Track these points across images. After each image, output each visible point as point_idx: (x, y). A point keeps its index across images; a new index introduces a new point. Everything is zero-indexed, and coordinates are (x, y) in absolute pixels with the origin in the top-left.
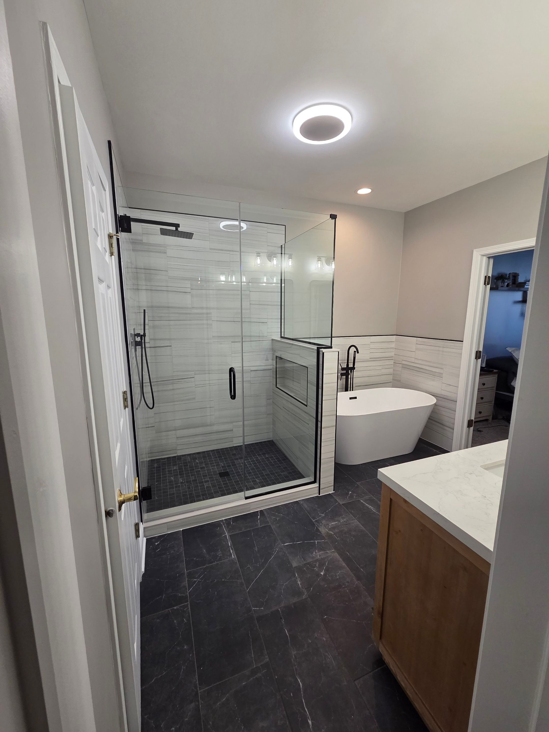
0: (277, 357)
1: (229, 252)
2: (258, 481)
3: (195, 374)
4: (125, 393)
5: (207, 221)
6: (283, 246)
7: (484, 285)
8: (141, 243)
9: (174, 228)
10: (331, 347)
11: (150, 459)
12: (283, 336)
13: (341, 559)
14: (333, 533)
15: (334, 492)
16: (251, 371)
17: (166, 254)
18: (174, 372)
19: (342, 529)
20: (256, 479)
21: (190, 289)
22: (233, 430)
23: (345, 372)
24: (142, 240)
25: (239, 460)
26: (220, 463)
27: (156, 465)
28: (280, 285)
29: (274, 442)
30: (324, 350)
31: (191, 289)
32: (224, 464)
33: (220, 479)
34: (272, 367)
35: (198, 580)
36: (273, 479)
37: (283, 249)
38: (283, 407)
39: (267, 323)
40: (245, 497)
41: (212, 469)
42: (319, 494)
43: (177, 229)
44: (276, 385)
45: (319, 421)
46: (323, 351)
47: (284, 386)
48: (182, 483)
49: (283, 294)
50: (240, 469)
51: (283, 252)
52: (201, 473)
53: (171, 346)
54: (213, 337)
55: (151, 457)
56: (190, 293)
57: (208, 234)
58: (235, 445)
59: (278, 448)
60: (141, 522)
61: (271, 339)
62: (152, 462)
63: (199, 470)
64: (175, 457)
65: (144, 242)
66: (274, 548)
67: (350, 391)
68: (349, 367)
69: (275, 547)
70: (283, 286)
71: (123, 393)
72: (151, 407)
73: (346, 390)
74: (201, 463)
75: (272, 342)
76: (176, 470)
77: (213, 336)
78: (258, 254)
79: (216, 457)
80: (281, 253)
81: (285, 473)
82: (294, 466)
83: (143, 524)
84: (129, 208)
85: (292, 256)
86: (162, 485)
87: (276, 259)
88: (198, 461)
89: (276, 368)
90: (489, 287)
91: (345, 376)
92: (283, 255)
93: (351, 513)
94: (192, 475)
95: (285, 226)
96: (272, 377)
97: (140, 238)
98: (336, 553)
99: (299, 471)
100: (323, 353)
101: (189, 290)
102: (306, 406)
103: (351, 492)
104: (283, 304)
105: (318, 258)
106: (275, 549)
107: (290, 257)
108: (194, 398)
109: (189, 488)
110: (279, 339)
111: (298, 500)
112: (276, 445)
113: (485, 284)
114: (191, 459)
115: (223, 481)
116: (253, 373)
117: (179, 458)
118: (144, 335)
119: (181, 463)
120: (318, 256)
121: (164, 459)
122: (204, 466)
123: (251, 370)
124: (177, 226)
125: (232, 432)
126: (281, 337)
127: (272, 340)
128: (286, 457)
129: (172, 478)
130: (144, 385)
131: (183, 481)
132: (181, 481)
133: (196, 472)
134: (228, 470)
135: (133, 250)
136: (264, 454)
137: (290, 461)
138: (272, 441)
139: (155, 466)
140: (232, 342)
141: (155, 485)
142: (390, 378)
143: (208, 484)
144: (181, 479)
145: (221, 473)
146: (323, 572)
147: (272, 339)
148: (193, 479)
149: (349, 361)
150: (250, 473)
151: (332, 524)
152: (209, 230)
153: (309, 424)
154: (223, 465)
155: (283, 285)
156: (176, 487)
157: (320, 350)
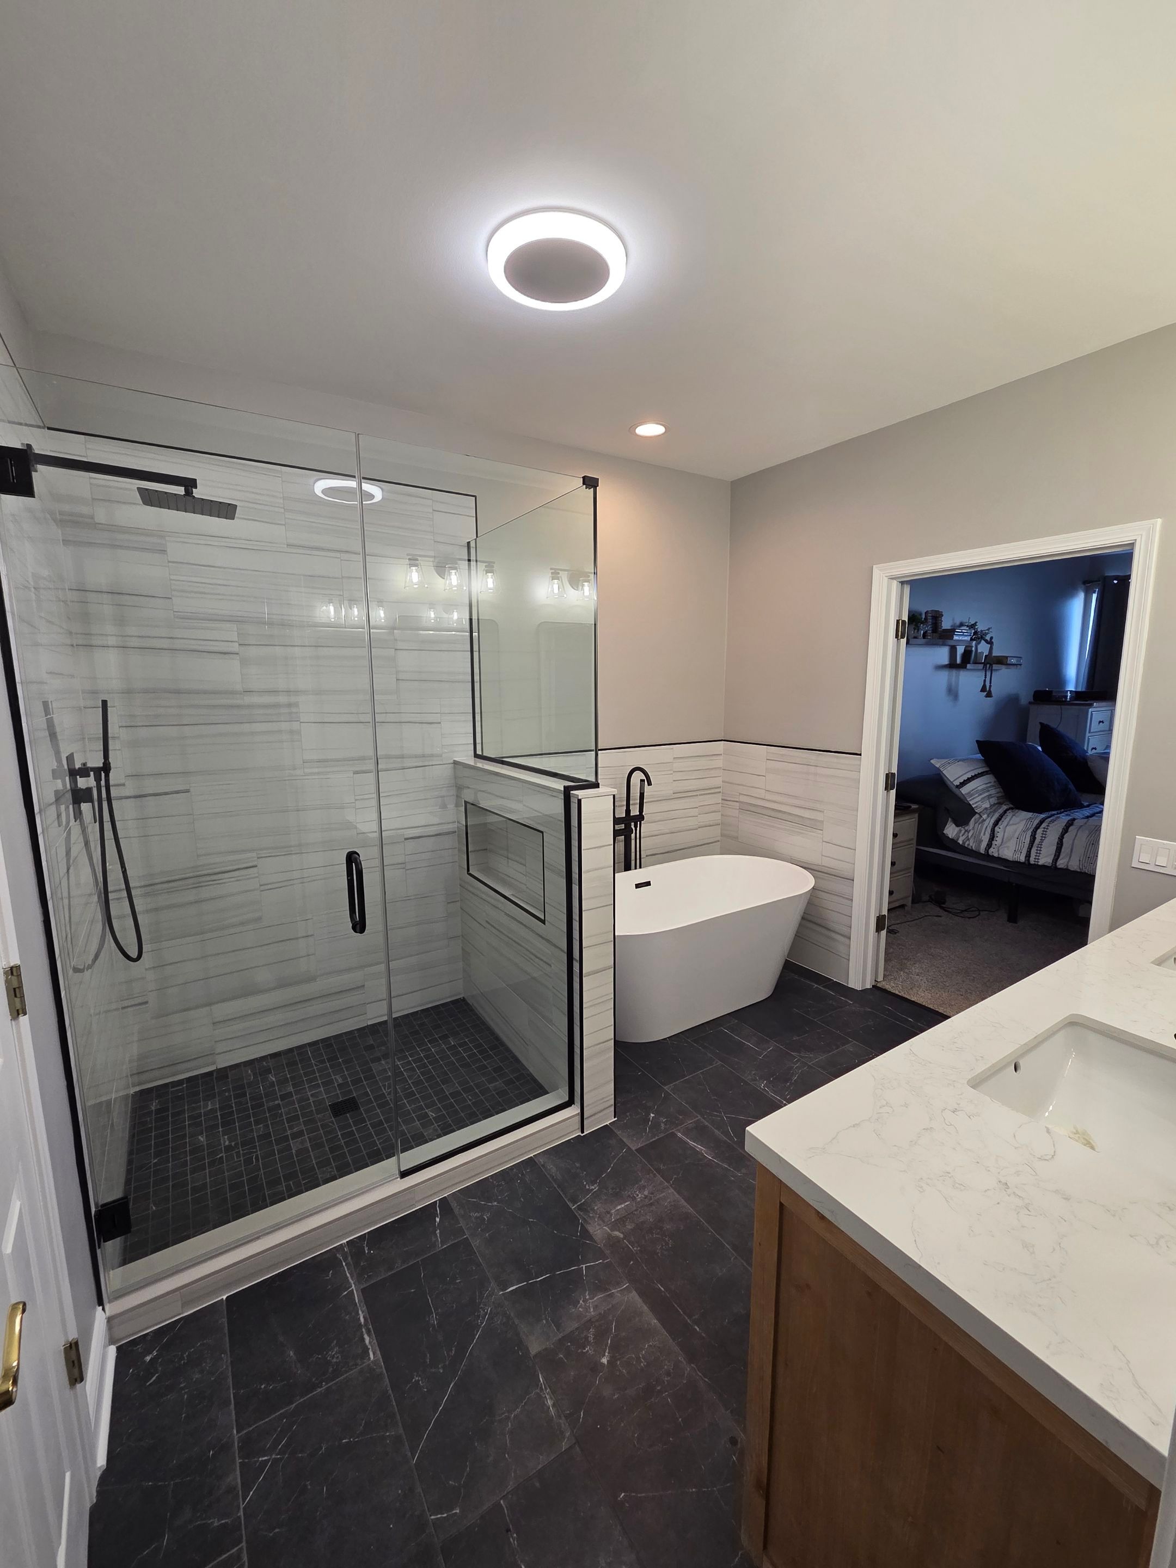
0: (468, 804)
1: (338, 555)
2: (433, 1114)
3: (258, 858)
4: (15, 973)
5: (279, 477)
6: (473, 544)
7: (896, 638)
8: (89, 523)
9: (180, 490)
10: (596, 785)
11: (137, 1089)
12: (479, 752)
13: (645, 1308)
14: (622, 1236)
15: (616, 1119)
16: (406, 839)
17: (164, 554)
18: (198, 856)
19: (642, 1219)
20: (427, 1111)
21: (237, 644)
22: (364, 986)
23: (623, 826)
24: (92, 517)
25: (383, 1062)
26: (333, 1077)
27: (154, 1106)
28: (468, 634)
29: (467, 1004)
30: (581, 794)
31: (240, 645)
32: (344, 1078)
33: (332, 1122)
34: (456, 825)
35: (273, 1456)
36: (470, 1103)
37: (473, 551)
38: (487, 922)
39: (440, 723)
40: (401, 1172)
41: (312, 1095)
42: (583, 1132)
43: (190, 492)
44: (468, 870)
45: (576, 961)
46: (578, 795)
47: (487, 870)
48: (228, 1149)
49: (476, 655)
50: (384, 1086)
51: (473, 558)
52: (282, 1112)
53: (187, 791)
54: (304, 762)
55: (139, 1084)
56: (238, 654)
57: (281, 508)
58: (370, 1023)
59: (479, 1018)
60: (99, 1306)
61: (452, 761)
62: (143, 1097)
63: (276, 1102)
64: (210, 1074)
65: (97, 521)
66: (481, 1308)
67: (636, 868)
68: (631, 815)
69: (482, 1306)
70: (475, 635)
71: (5, 973)
72: (134, 954)
73: (627, 868)
74: (283, 1082)
75: (455, 768)
76: (213, 1111)
77: (303, 760)
78: (413, 561)
79: (323, 1062)
80: (467, 558)
81: (499, 1083)
82: (517, 1060)
83: (103, 1309)
84: (49, 428)
85: (493, 567)
86: (170, 1164)
87: (455, 573)
88: (274, 1079)
89: (466, 826)
90: (904, 641)
91: (623, 837)
92: (473, 563)
93: (658, 1170)
94: (257, 1123)
95: (474, 498)
96: (457, 849)
97: (85, 510)
98: (634, 1292)
99: (530, 1075)
100: (579, 801)
101: (235, 647)
102: (543, 922)
103: (653, 1113)
104: (477, 678)
105: (552, 573)
106: (484, 1311)
107: (490, 569)
108: (259, 919)
109: (248, 1161)
110: (471, 761)
111: (532, 1155)
112: (472, 1010)
113: (897, 636)
114: (255, 1074)
115: (341, 1128)
116: (411, 845)
117: (222, 1074)
118: (106, 768)
119: (228, 1090)
120: (551, 569)
121: (180, 1082)
122: (291, 1089)
123: (405, 837)
124: (190, 484)
125: (364, 991)
126: (476, 756)
127: (455, 763)
128: (497, 1038)
129: (202, 1139)
130: (111, 896)
131: (233, 1144)
132: (227, 1143)
133: (270, 1110)
134: (355, 1095)
135: (66, 542)
136: (444, 1037)
137: (508, 1050)
138: (464, 1000)
139: (153, 1108)
140: (354, 774)
141: (150, 1167)
142: (716, 832)
143: (302, 1142)
144: (226, 1137)
145: (337, 1104)
146: (606, 1354)
147: (454, 760)
148: (261, 1133)
149: (631, 802)
150: (413, 1094)
151: (618, 1210)
152: (284, 498)
153: (552, 965)
154: (340, 1081)
155: (475, 634)
156: (212, 1164)
157: (572, 792)
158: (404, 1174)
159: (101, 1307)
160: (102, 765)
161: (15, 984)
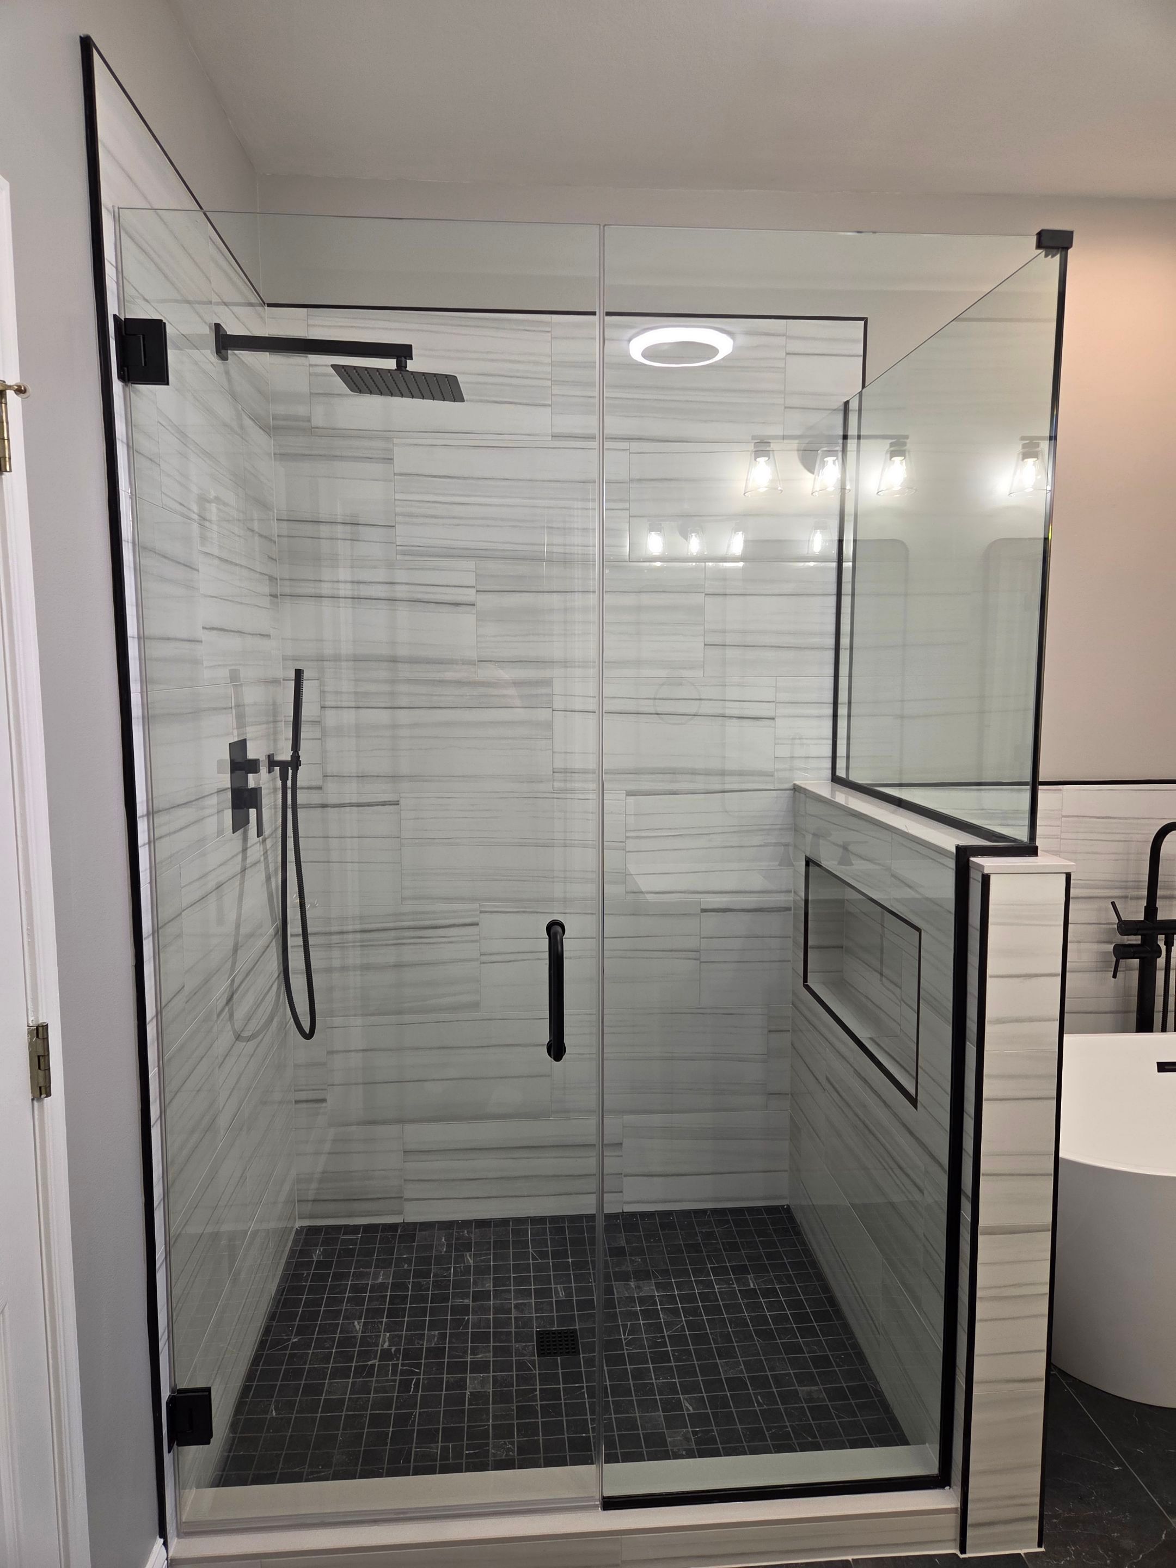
0: (811, 863)
1: (625, 445)
2: (691, 1408)
3: (481, 912)
4: (40, 1036)
5: (548, 332)
6: (854, 405)
8: (306, 428)
9: (390, 364)
10: (1030, 850)
11: (307, 1223)
12: (841, 773)
15: (1042, 1549)
16: (704, 911)
17: (391, 463)
18: (403, 899)
20: (681, 1397)
21: (474, 591)
22: (620, 1144)
23: (1136, 940)
24: (309, 421)
25: (632, 1284)
26: (553, 1286)
27: (317, 1255)
28: (834, 565)
29: (792, 1219)
30: (988, 863)
31: (477, 591)
32: (568, 1290)
33: (533, 1363)
34: (791, 897)
36: (757, 1409)
37: (853, 418)
38: (827, 1079)
39: (773, 719)
40: (604, 1498)
41: (516, 1306)
42: (963, 1550)
43: (403, 365)
44: (805, 979)
46: (983, 867)
47: (841, 985)
48: (386, 1355)
49: (846, 601)
50: (625, 1326)
51: (852, 431)
52: (469, 1319)
53: (396, 803)
54: (554, 772)
55: (311, 1217)
56: (474, 605)
57: (548, 379)
58: (628, 1209)
59: (808, 1252)
60: (160, 1537)
61: (789, 785)
62: (310, 1235)
63: (466, 1301)
64: (393, 1227)
65: (314, 423)
67: (1164, 1029)
68: (1159, 918)
70: (848, 568)
71: (30, 1032)
72: (307, 1030)
73: (1144, 1024)
74: (481, 1271)
75: (794, 800)
76: (383, 1287)
77: (553, 768)
78: (762, 447)
79: (543, 1255)
80: (856, 434)
81: (817, 1390)
82: (861, 1356)
83: (165, 1544)
84: (270, 305)
85: (904, 444)
86: (311, 1352)
87: (834, 462)
88: (471, 1262)
89: (806, 901)
91: (1137, 960)
92: (852, 444)
94: (433, 1326)
95: (863, 322)
96: (791, 939)
97: (301, 410)
99: (880, 1394)
100: (986, 880)
101: (470, 595)
102: (914, 1101)
104: (845, 641)
105: (1024, 446)
107: (898, 448)
108: (475, 1006)
109: (405, 1386)
110: (823, 788)
111: (850, 1558)
112: (798, 1234)
114: (449, 1246)
115: (544, 1379)
116: (711, 923)
117: (409, 1231)
118: (295, 762)
119: (409, 1261)
120: (1023, 438)
121: (354, 1229)
122: (490, 1286)
123: (703, 907)
124: (402, 353)
125: (620, 1153)
126: (835, 779)
127: (796, 789)
128: (832, 1301)
129: (358, 1327)
131: (393, 1349)
132: (386, 1345)
133: (455, 1310)
134: (577, 1327)
135: (282, 456)
136: (741, 1270)
137: (846, 1327)
138: (787, 1210)
139: (315, 1258)
140: (627, 795)
141: (286, 1348)
143: (483, 1382)
144: (388, 1334)
145: (548, 1333)
147: (794, 784)
148: (433, 1345)
150: (664, 1357)
152: (552, 364)
153: (925, 1192)
154: (562, 1294)
155: (847, 565)
156: (359, 1371)
157: (972, 859)
158: (610, 1504)
159: (162, 1541)
160: (289, 759)
161: (41, 1053)
